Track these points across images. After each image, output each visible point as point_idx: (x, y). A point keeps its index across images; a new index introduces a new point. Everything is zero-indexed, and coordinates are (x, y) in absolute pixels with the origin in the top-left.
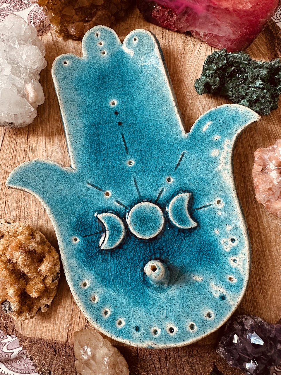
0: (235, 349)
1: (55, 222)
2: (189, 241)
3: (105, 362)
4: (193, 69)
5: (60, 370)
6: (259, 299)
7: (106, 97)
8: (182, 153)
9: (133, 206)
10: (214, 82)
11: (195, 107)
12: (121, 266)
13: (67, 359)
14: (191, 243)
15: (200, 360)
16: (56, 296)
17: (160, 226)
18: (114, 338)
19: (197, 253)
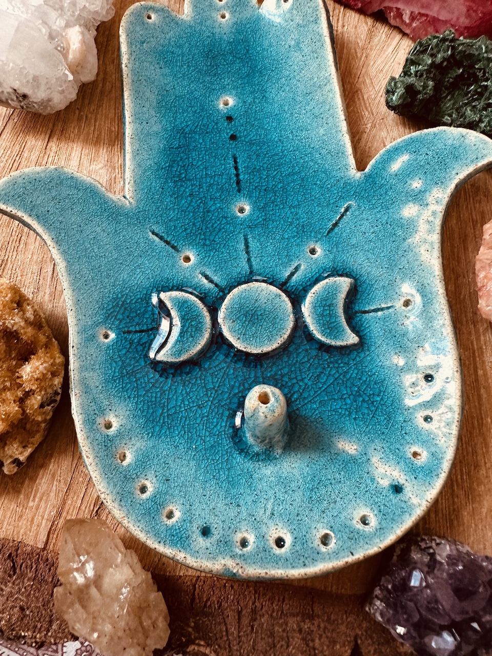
0: (411, 600)
1: (70, 292)
2: (338, 371)
3: (121, 596)
4: (381, 75)
5: (16, 610)
6: (463, 513)
7: (214, 90)
8: (345, 206)
9: (235, 287)
10: (425, 87)
11: (378, 137)
12: (190, 401)
13: (37, 588)
14: (341, 377)
15: (325, 628)
16: (41, 444)
17: (284, 331)
18: (152, 543)
19: (352, 397)
